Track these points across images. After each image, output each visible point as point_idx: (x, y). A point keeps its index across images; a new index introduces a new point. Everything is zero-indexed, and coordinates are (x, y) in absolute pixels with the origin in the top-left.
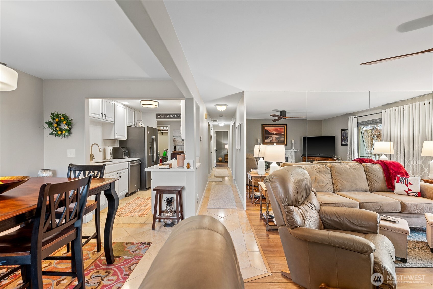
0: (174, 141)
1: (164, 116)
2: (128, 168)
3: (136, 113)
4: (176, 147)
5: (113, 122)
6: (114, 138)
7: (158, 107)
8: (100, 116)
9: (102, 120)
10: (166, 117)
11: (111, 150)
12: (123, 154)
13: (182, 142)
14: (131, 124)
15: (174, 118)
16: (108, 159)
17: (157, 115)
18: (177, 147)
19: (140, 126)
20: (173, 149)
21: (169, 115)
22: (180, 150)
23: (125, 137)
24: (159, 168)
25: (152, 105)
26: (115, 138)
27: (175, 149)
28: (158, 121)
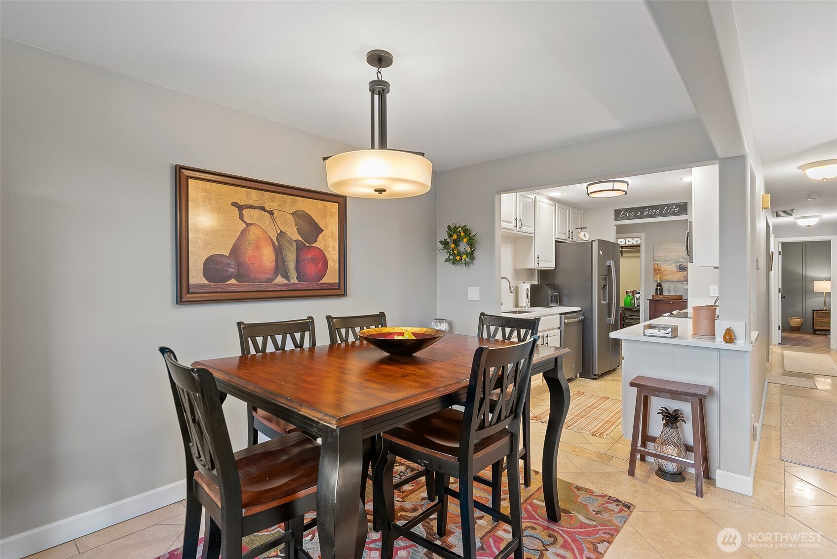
0: (655, 270)
1: (636, 213)
2: (559, 328)
3: (572, 212)
4: (661, 286)
5: (533, 235)
6: (532, 265)
7: (626, 194)
8: (513, 225)
9: (515, 232)
10: (639, 214)
11: (528, 289)
12: (549, 298)
13: (677, 273)
14: (563, 237)
15: (661, 215)
16: (522, 307)
17: (617, 213)
18: (664, 285)
19: (582, 240)
20: (655, 290)
21: (648, 211)
22: (673, 293)
23: (551, 265)
24: (645, 335)
25: (613, 190)
26: (536, 265)
27: (659, 289)
28: (618, 227)
